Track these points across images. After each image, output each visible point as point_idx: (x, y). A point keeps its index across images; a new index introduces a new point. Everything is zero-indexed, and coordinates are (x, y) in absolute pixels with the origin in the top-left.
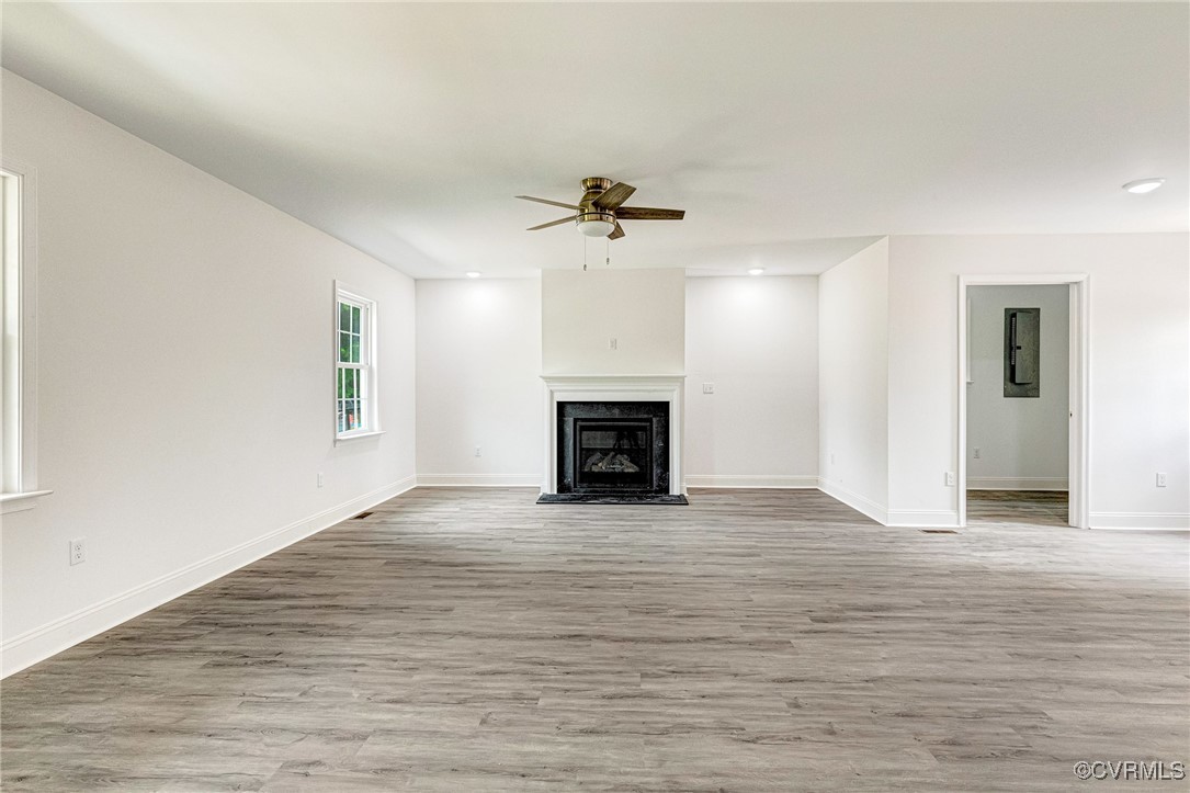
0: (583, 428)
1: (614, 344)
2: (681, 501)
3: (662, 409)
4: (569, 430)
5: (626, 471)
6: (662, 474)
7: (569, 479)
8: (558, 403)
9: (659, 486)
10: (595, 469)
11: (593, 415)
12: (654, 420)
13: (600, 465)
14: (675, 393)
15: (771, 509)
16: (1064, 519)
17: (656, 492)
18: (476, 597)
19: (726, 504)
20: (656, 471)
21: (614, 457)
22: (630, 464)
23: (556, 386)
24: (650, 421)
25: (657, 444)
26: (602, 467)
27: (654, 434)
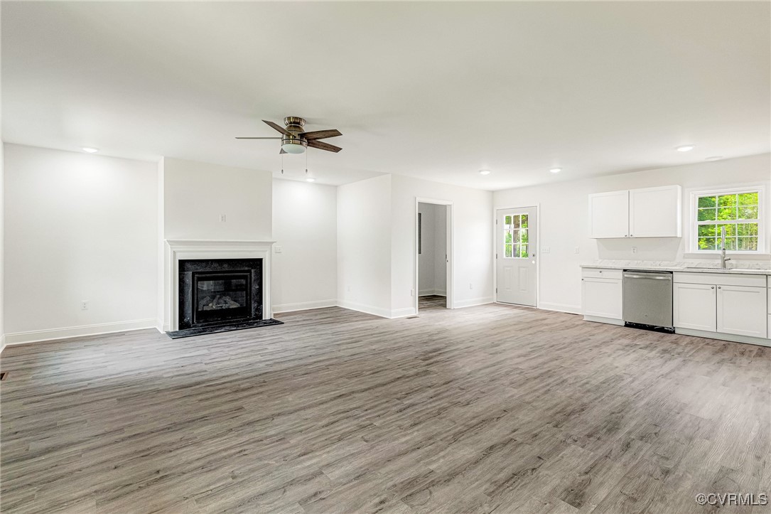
0: (200, 279)
1: (223, 218)
2: (273, 322)
3: (257, 264)
4: (189, 280)
5: (231, 307)
6: (258, 306)
7: (188, 318)
8: (180, 261)
9: (256, 315)
10: (206, 308)
11: (208, 269)
12: (253, 271)
13: (210, 305)
14: (267, 252)
15: (331, 319)
16: (444, 306)
17: (254, 319)
18: (246, 397)
19: (304, 320)
20: (254, 305)
21: (219, 298)
22: (233, 302)
23: (178, 248)
24: (250, 272)
25: (255, 287)
26: (213, 306)
27: (253, 280)
